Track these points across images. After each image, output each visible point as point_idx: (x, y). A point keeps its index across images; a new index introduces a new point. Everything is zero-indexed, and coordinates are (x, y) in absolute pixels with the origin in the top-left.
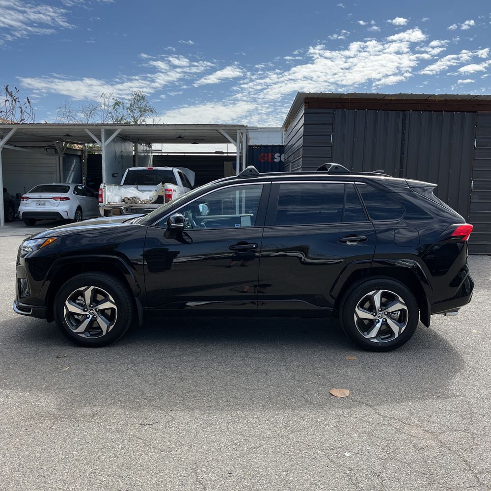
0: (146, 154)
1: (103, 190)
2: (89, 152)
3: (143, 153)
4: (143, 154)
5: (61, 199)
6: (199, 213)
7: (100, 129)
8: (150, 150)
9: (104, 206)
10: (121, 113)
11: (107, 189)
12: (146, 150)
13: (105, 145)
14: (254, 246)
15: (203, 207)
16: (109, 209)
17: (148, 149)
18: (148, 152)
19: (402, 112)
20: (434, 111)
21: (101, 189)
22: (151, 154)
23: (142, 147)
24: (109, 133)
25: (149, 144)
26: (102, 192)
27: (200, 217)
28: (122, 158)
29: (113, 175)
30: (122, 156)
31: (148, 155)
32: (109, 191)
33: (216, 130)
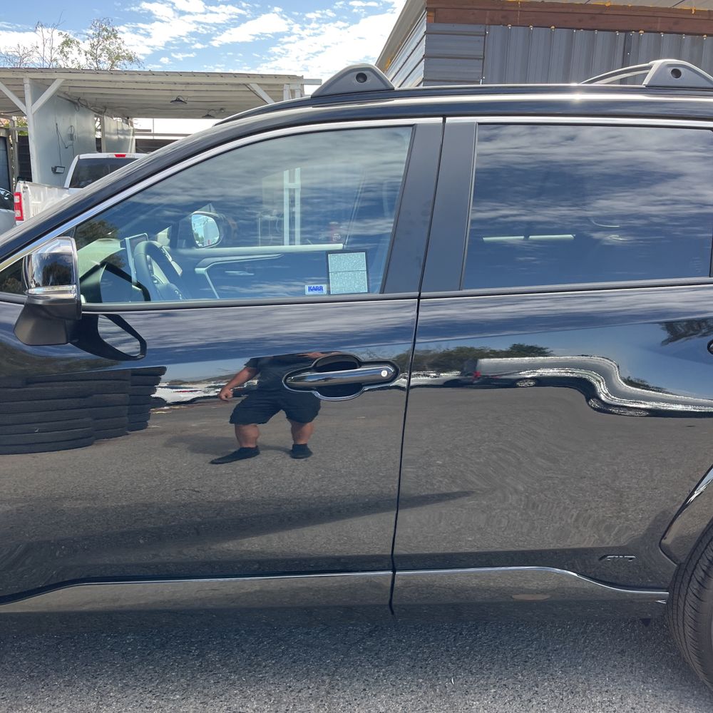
0: (122, 137)
1: (24, 195)
2: (21, 132)
3: (114, 134)
4: (115, 137)
6: (191, 242)
7: (22, 79)
8: (129, 130)
10: (75, 62)
11: (30, 193)
12: (123, 130)
13: (34, 111)
14: (384, 374)
15: (205, 223)
17: (126, 127)
18: (125, 132)
19: (623, 34)
20: (687, 34)
21: (19, 194)
22: (131, 137)
23: (114, 123)
24: (40, 86)
25: (127, 118)
26: (20, 199)
27: (195, 251)
28: (72, 139)
29: (54, 170)
30: (71, 137)
31: (125, 140)
32: (37, 198)
33: (245, 85)
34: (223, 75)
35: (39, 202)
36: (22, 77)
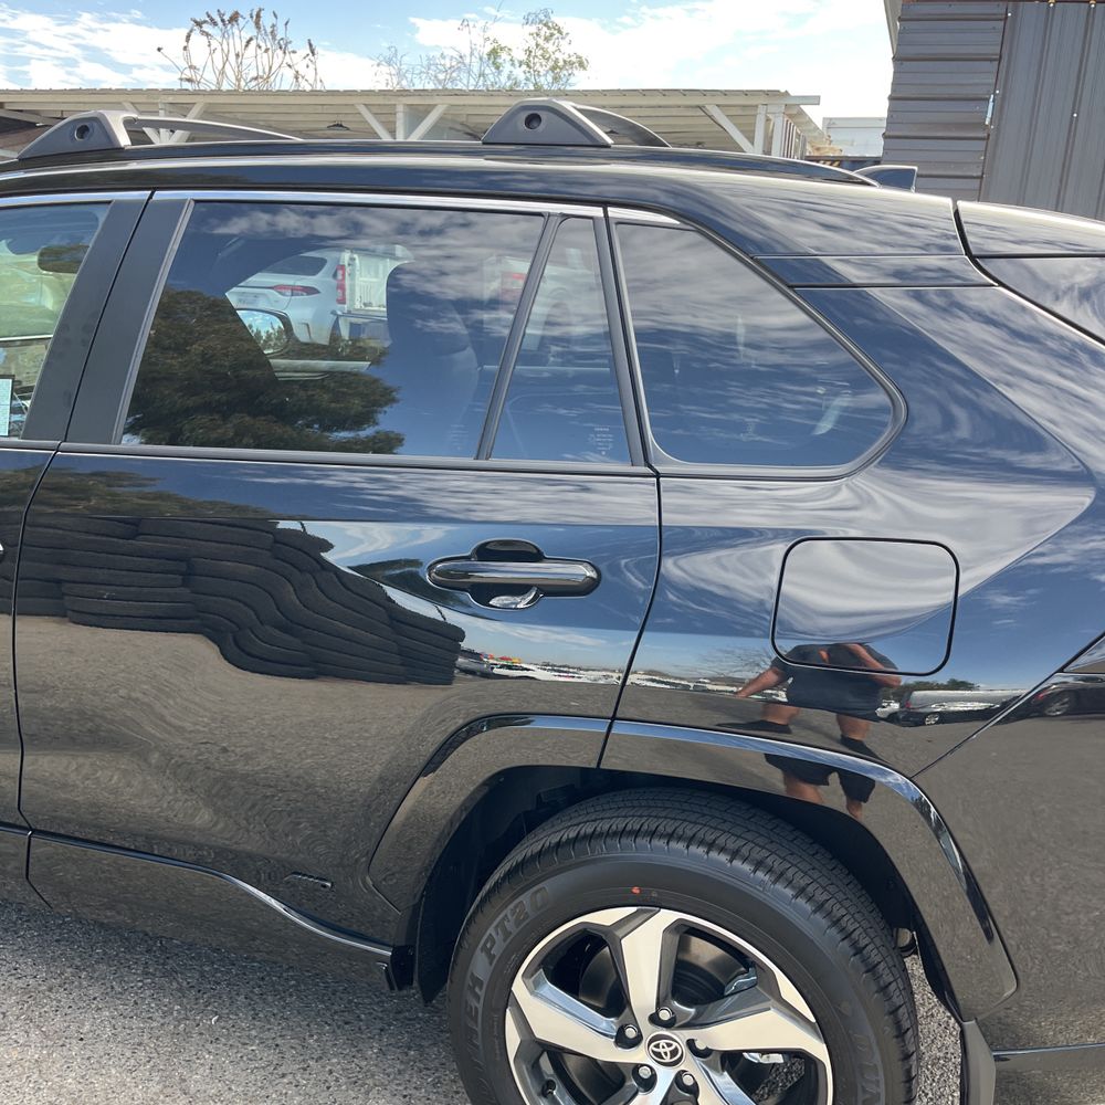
1: (348, 269)
5: (295, 290)
7: (395, 105)
9: (349, 312)
11: (356, 266)
16: (360, 321)
26: (345, 275)
32: (372, 273)
33: (700, 108)
34: (666, 93)
35: (375, 280)
36: (393, 102)
